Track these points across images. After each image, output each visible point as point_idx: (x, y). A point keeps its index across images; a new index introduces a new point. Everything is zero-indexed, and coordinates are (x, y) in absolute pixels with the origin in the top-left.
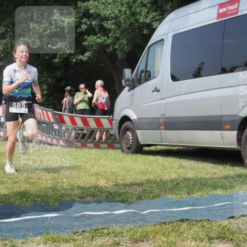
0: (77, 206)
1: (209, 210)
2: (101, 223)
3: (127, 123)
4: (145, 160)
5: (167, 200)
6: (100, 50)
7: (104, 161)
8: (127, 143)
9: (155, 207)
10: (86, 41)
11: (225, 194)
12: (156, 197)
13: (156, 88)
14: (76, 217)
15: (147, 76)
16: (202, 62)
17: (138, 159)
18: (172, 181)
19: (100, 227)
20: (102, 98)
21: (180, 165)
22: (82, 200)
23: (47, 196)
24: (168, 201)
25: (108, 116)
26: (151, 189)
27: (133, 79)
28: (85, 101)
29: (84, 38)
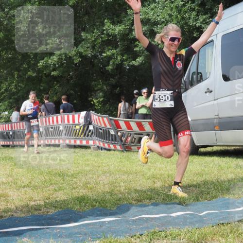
0: (134, 210)
2: (158, 226)
4: (201, 161)
5: (225, 200)
7: (161, 164)
9: (213, 208)
10: (137, 47)
12: (213, 198)
13: (208, 89)
14: (133, 221)
15: (199, 77)
18: (229, 181)
19: (157, 229)
21: (237, 165)
22: (139, 203)
23: (104, 201)
24: (226, 202)
26: (209, 190)
27: (185, 81)
29: (136, 44)
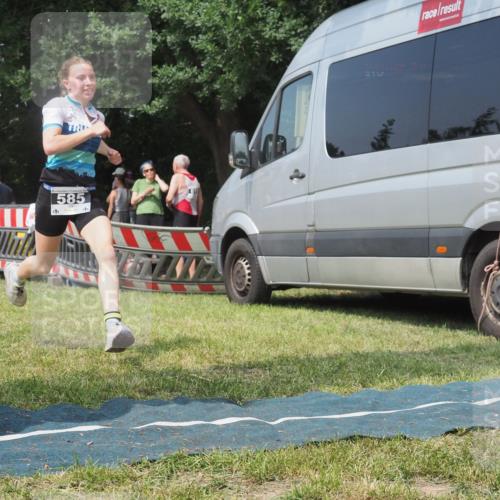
0: (137, 410)
1: (405, 418)
2: (187, 445)
3: (239, 243)
4: (276, 316)
5: (321, 396)
6: (185, 94)
7: (194, 319)
8: (239, 281)
9: (297, 411)
10: (155, 76)
11: (438, 385)
12: (298, 391)
13: (297, 171)
14: (137, 432)
15: (280, 147)
16: (390, 118)
17: (262, 314)
18: (330, 358)
19: (185, 451)
20: (186, 191)
21: (347, 327)
22: (148, 397)
23: (77, 390)
24: (323, 399)
25: (201, 229)
26: (289, 376)
27: (250, 152)
28: (154, 196)
